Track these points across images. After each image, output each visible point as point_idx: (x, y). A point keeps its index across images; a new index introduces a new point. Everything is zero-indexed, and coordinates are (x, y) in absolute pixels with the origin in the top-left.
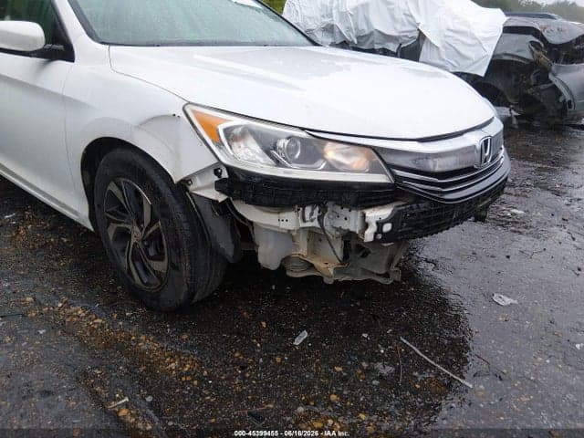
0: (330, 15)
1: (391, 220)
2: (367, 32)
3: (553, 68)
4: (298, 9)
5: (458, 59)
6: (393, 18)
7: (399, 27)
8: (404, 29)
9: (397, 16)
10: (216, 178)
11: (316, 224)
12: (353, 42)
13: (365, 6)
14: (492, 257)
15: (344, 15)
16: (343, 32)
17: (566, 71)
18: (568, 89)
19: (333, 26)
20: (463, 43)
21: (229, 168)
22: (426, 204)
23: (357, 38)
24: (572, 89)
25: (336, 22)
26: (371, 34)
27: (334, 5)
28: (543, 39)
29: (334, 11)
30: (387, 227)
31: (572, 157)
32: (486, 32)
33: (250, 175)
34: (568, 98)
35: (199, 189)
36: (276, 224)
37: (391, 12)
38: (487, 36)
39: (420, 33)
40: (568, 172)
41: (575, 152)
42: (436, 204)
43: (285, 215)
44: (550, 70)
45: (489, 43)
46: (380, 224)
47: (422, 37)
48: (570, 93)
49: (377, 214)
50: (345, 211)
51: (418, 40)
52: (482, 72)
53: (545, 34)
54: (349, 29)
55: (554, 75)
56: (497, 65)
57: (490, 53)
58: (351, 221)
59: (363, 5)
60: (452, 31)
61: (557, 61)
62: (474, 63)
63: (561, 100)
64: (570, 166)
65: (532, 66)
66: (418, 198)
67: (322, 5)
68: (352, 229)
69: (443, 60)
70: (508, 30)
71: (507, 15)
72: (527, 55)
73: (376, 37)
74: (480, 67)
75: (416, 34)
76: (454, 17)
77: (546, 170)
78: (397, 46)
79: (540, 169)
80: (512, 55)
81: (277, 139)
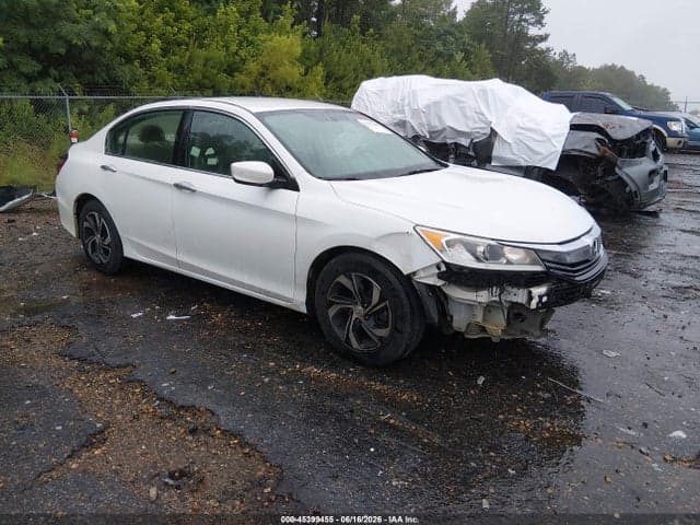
0: (403, 112)
1: (547, 294)
2: (439, 128)
3: (619, 163)
4: (368, 104)
5: (530, 154)
6: (465, 116)
7: (472, 125)
8: (477, 125)
9: (469, 114)
10: (437, 271)
11: (497, 299)
12: (425, 136)
13: (436, 104)
14: (596, 326)
15: (416, 112)
16: (416, 127)
17: (630, 165)
18: (633, 181)
19: (405, 122)
20: (535, 140)
21: (447, 264)
22: (565, 284)
23: (430, 133)
24: (637, 181)
25: (408, 119)
26: (445, 129)
27: (406, 101)
28: (607, 135)
29: (406, 108)
30: (545, 299)
31: (643, 243)
32: (555, 129)
33: (462, 268)
34: (634, 189)
35: (421, 278)
36: (474, 299)
37: (462, 109)
38: (556, 132)
39: (492, 129)
40: (640, 257)
41: (644, 239)
42: (570, 283)
43: (481, 293)
44: (616, 164)
45: (558, 139)
46: (541, 297)
47: (493, 133)
48: (637, 185)
49: (539, 291)
50: (515, 290)
51: (490, 136)
52: (553, 166)
53: (608, 130)
54: (421, 124)
55: (620, 169)
56: (567, 159)
57: (560, 149)
58: (519, 296)
59: (435, 103)
60: (522, 128)
61: (620, 156)
62: (544, 159)
63: (628, 189)
64: (642, 252)
65: (599, 160)
66: (560, 279)
67: (393, 101)
68: (520, 301)
69: (515, 154)
70: (574, 127)
71: (572, 111)
72: (594, 150)
73: (448, 133)
74: (551, 161)
75: (488, 131)
76: (524, 116)
77: (621, 255)
78: (469, 141)
79: (616, 255)
80: (581, 151)
81: (477, 245)
